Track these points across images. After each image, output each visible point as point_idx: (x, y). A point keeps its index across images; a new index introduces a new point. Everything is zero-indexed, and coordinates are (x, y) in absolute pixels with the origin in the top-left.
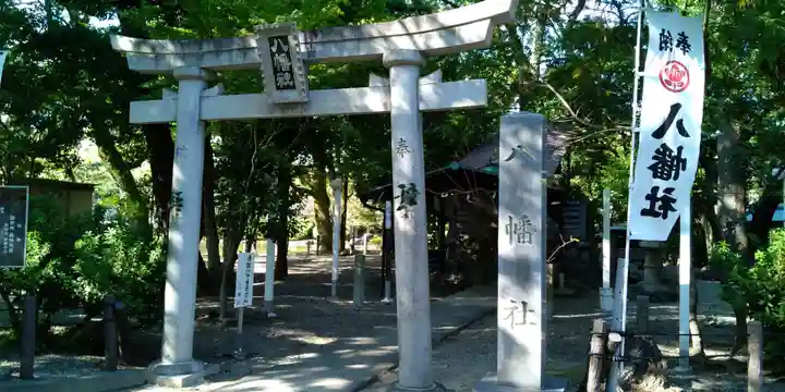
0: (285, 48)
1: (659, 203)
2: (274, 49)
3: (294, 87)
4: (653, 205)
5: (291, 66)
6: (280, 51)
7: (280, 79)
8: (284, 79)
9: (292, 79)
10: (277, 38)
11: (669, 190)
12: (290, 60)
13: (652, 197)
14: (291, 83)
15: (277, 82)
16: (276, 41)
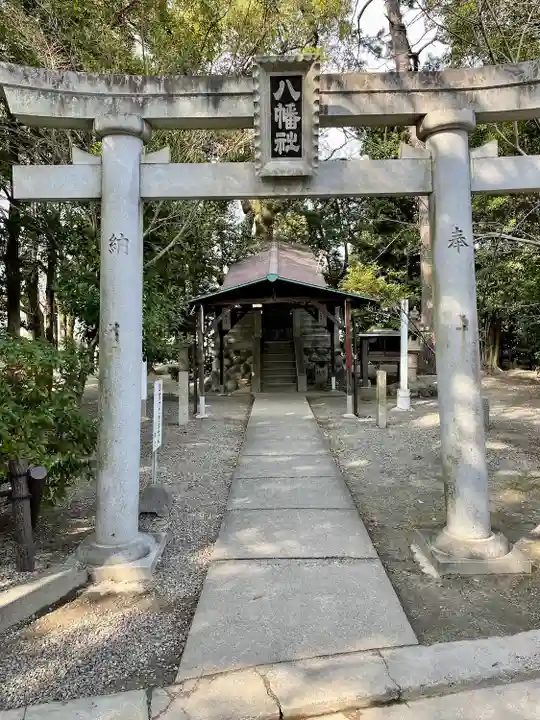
0: (295, 96)
2: (278, 96)
3: (298, 154)
5: (299, 124)
6: (286, 99)
7: (280, 142)
8: (284, 142)
9: (298, 143)
10: (284, 78)
12: (300, 115)
14: (297, 150)
15: (274, 145)
16: (282, 83)
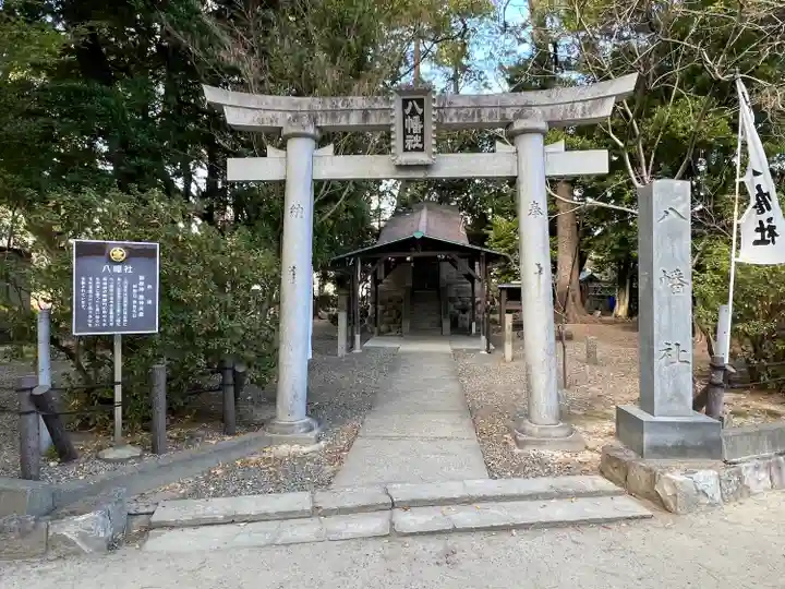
0: (420, 111)
1: (767, 233)
2: (407, 112)
3: (422, 150)
4: (763, 236)
5: (422, 129)
6: (413, 113)
7: (409, 142)
8: (413, 141)
9: (422, 142)
10: (412, 100)
11: (770, 220)
12: (423, 123)
13: (761, 229)
14: (421, 146)
15: (405, 144)
16: (410, 103)
